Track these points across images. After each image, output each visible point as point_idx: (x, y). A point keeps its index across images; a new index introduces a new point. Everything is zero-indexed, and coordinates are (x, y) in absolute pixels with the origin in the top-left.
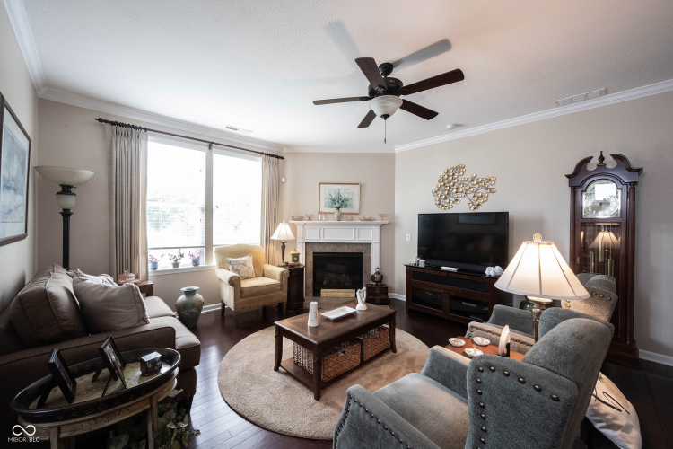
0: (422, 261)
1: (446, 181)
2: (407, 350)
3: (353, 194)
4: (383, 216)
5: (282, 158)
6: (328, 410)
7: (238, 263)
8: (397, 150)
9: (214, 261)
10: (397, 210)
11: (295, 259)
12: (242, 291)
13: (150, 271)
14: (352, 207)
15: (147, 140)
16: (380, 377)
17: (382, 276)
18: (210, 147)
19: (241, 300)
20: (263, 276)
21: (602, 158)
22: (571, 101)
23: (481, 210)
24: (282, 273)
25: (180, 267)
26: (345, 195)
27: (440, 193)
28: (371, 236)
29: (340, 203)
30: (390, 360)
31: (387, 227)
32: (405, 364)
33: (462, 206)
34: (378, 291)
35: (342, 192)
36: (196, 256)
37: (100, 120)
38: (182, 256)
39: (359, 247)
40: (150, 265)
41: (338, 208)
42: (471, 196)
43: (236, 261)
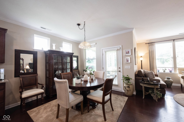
9: (177, 72)
13: (157, 72)
15: (155, 44)
18: (174, 41)
25: (165, 72)
36: (171, 70)
37: (146, 44)
38: (166, 69)
40: (157, 71)
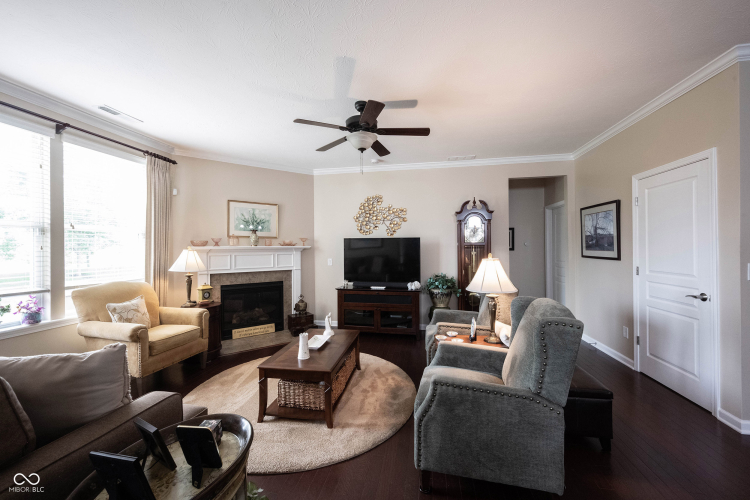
0: (351, 283)
1: (367, 209)
2: (368, 365)
3: (270, 215)
4: (304, 240)
5: (174, 163)
6: (348, 431)
7: (127, 310)
8: (316, 172)
10: (317, 234)
11: (207, 295)
12: (152, 346)
14: (269, 230)
16: (365, 391)
17: (306, 304)
18: (59, 131)
19: (151, 359)
20: (161, 323)
21: (474, 202)
22: (456, 159)
23: (396, 236)
24: (201, 315)
26: (260, 216)
27: (361, 219)
28: (291, 262)
29: (255, 225)
30: (362, 375)
31: (307, 253)
32: (375, 375)
33: (381, 232)
34: (303, 321)
35: (257, 212)
36: (33, 307)
39: (278, 275)
41: (254, 231)
42: (388, 223)
43: (125, 308)
